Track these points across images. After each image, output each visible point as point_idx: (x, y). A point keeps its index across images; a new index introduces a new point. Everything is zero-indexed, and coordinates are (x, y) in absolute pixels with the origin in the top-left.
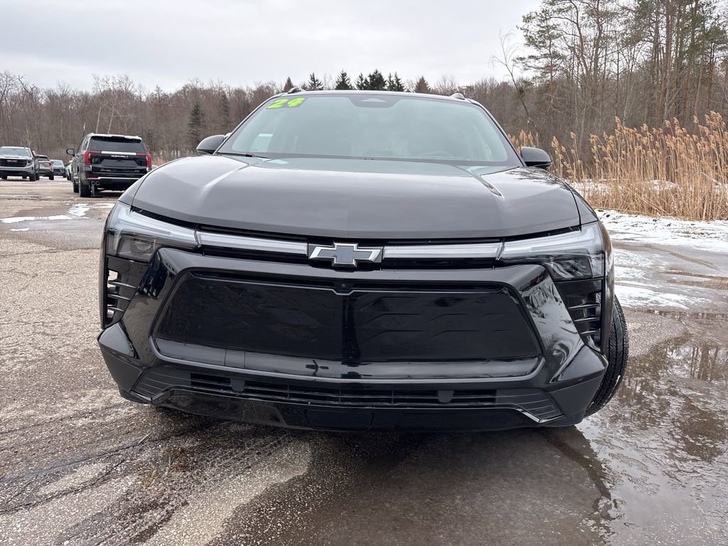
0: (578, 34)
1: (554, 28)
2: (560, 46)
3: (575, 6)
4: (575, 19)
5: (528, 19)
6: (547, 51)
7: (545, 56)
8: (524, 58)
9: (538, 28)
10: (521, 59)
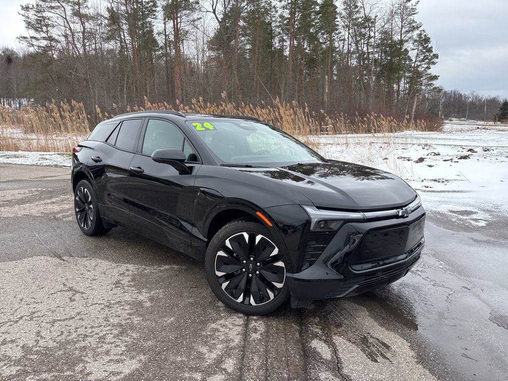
0: (68, 26)
1: (49, 19)
2: (55, 33)
3: (63, 6)
4: (63, 15)
5: (27, 8)
6: (45, 35)
7: (44, 38)
8: (27, 38)
9: (36, 17)
10: (25, 38)
